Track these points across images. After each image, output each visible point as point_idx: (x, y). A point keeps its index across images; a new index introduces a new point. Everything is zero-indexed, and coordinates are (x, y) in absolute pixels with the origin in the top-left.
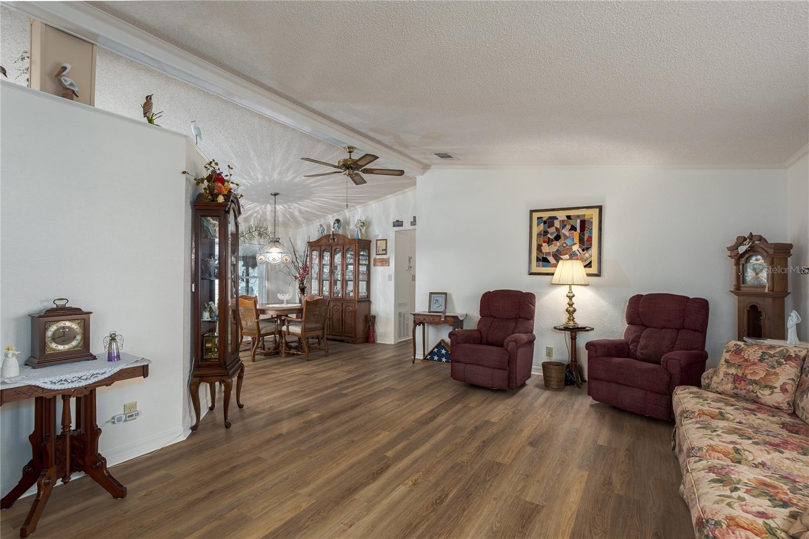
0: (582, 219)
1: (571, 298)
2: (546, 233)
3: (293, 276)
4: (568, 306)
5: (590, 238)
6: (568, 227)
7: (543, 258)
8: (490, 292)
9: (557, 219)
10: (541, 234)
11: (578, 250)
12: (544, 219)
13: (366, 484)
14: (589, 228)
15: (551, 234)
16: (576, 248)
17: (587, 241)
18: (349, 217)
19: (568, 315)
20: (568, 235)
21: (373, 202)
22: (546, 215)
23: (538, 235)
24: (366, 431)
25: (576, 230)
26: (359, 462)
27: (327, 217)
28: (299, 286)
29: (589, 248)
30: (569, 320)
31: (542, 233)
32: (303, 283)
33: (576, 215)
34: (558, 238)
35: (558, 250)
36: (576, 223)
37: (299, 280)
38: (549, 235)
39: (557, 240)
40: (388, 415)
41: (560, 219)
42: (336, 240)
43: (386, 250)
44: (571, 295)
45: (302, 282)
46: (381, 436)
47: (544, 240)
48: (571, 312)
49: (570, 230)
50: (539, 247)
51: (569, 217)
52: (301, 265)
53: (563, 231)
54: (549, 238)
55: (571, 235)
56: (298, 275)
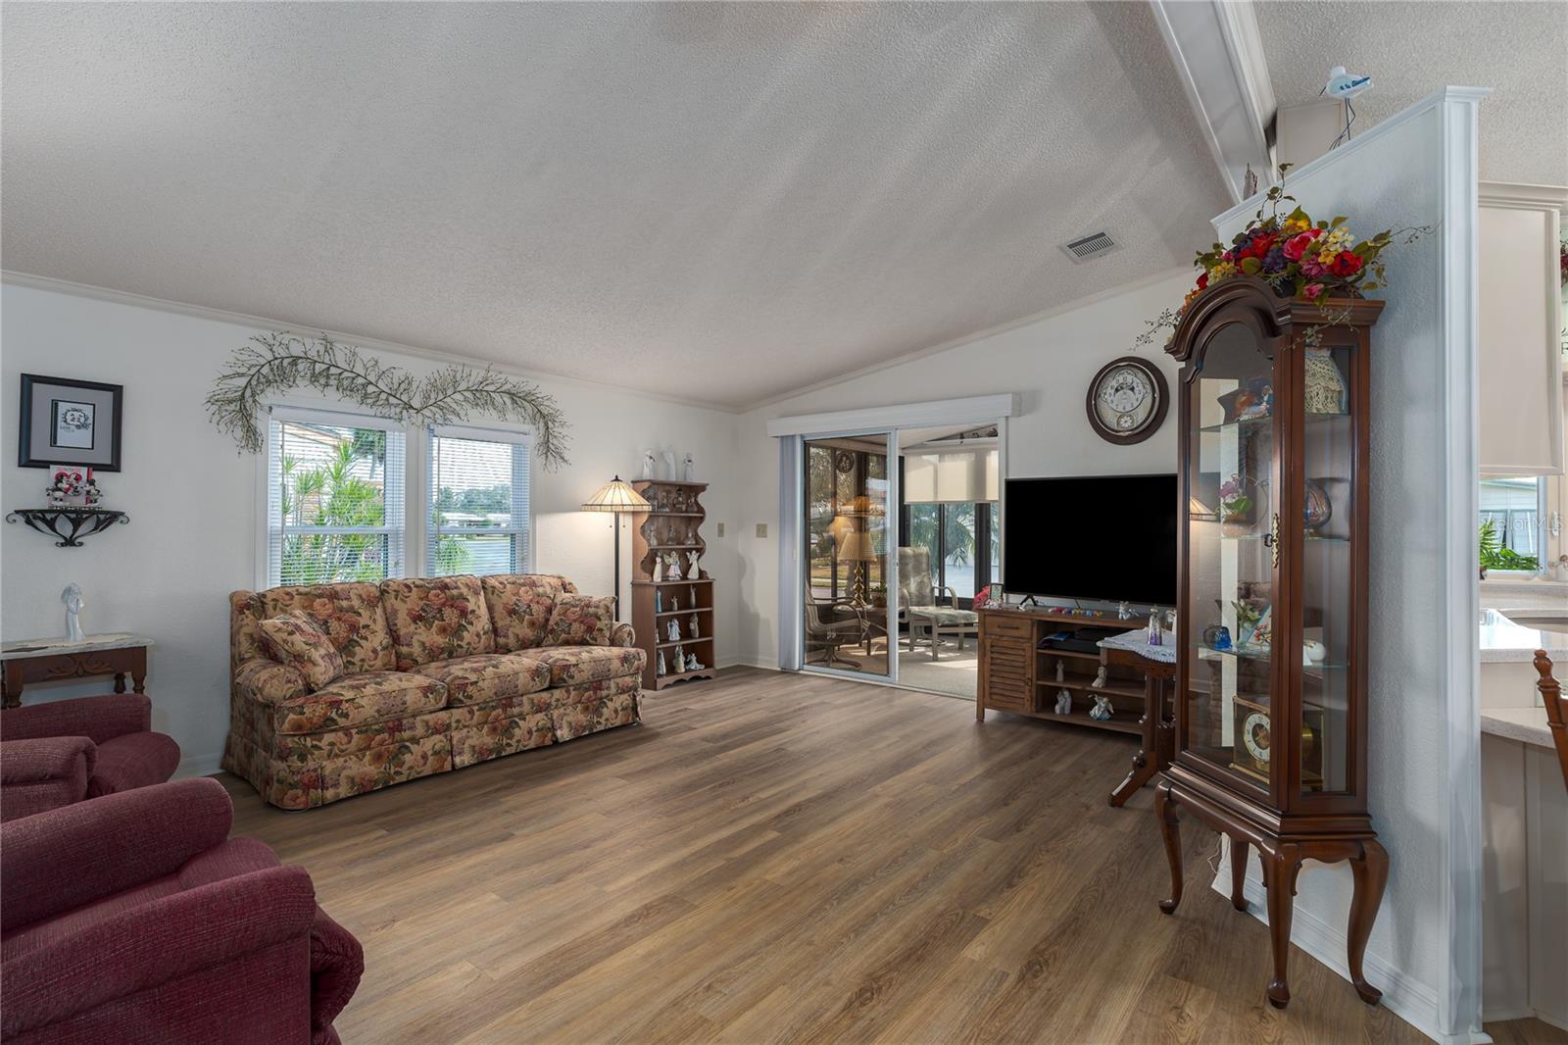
13: (810, 800)
24: (817, 885)
26: (824, 825)
40: (758, 938)
46: (784, 869)
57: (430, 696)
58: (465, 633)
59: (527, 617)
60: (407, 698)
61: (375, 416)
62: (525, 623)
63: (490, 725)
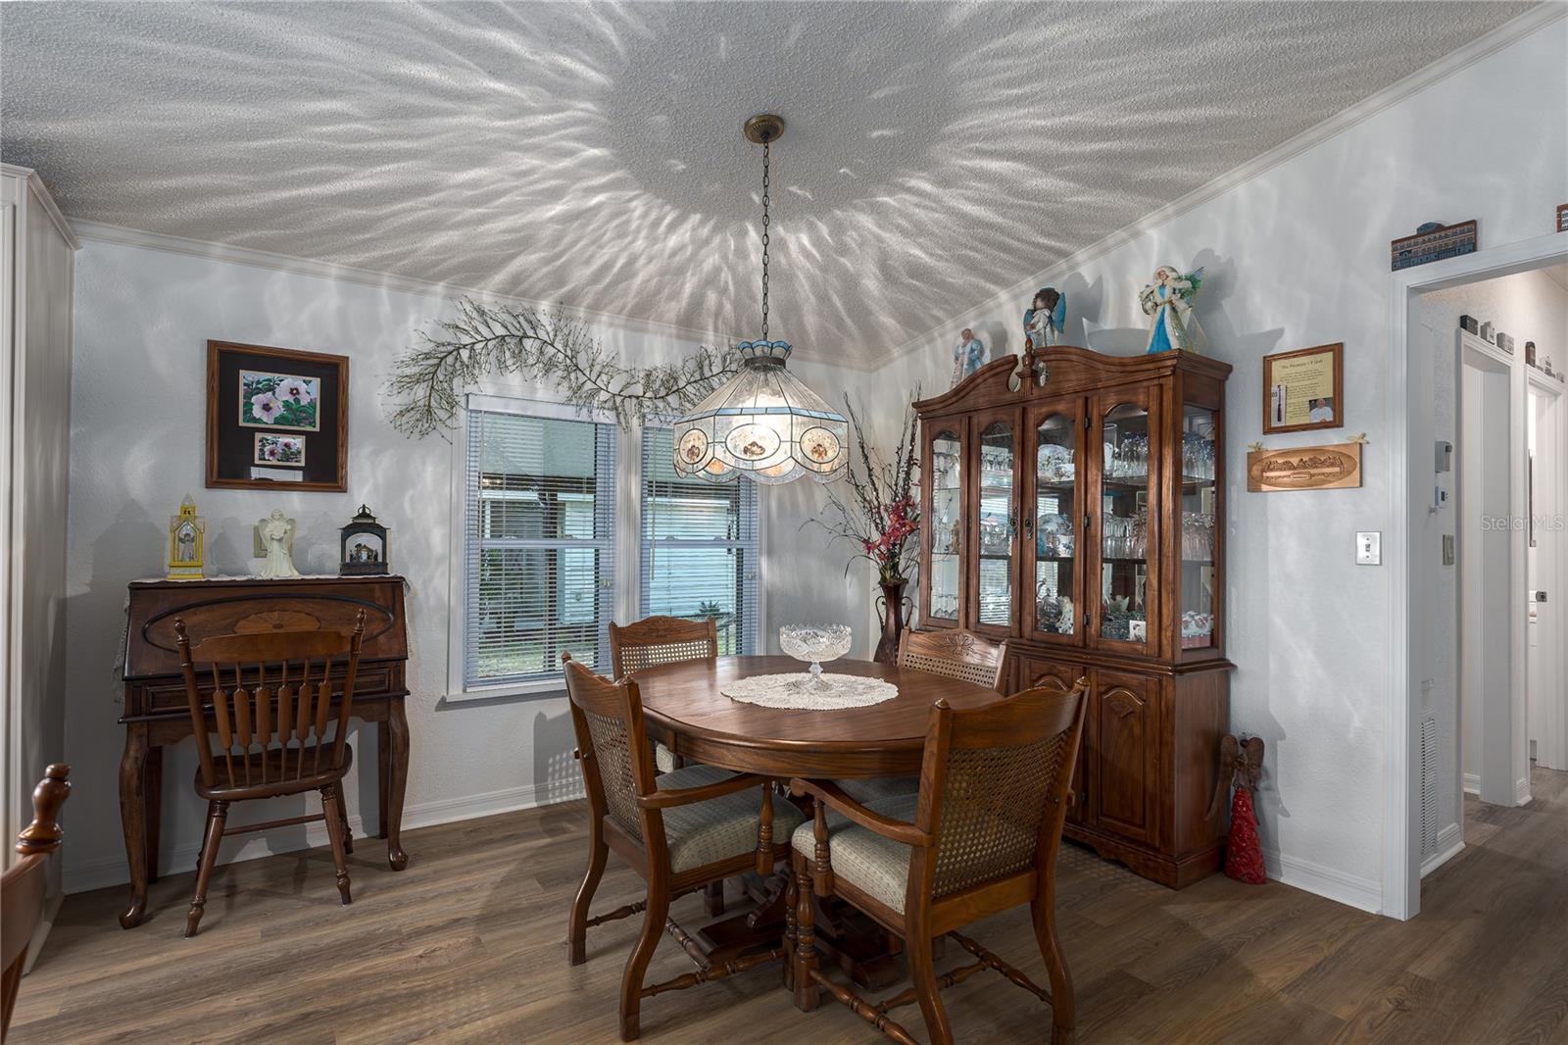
3: (860, 538)
18: (1099, 281)
21: (1239, 173)
27: (990, 303)
28: (879, 577)
32: (895, 567)
37: (881, 556)
42: (1042, 380)
43: (1336, 402)
45: (890, 561)
52: (886, 498)
56: (876, 537)
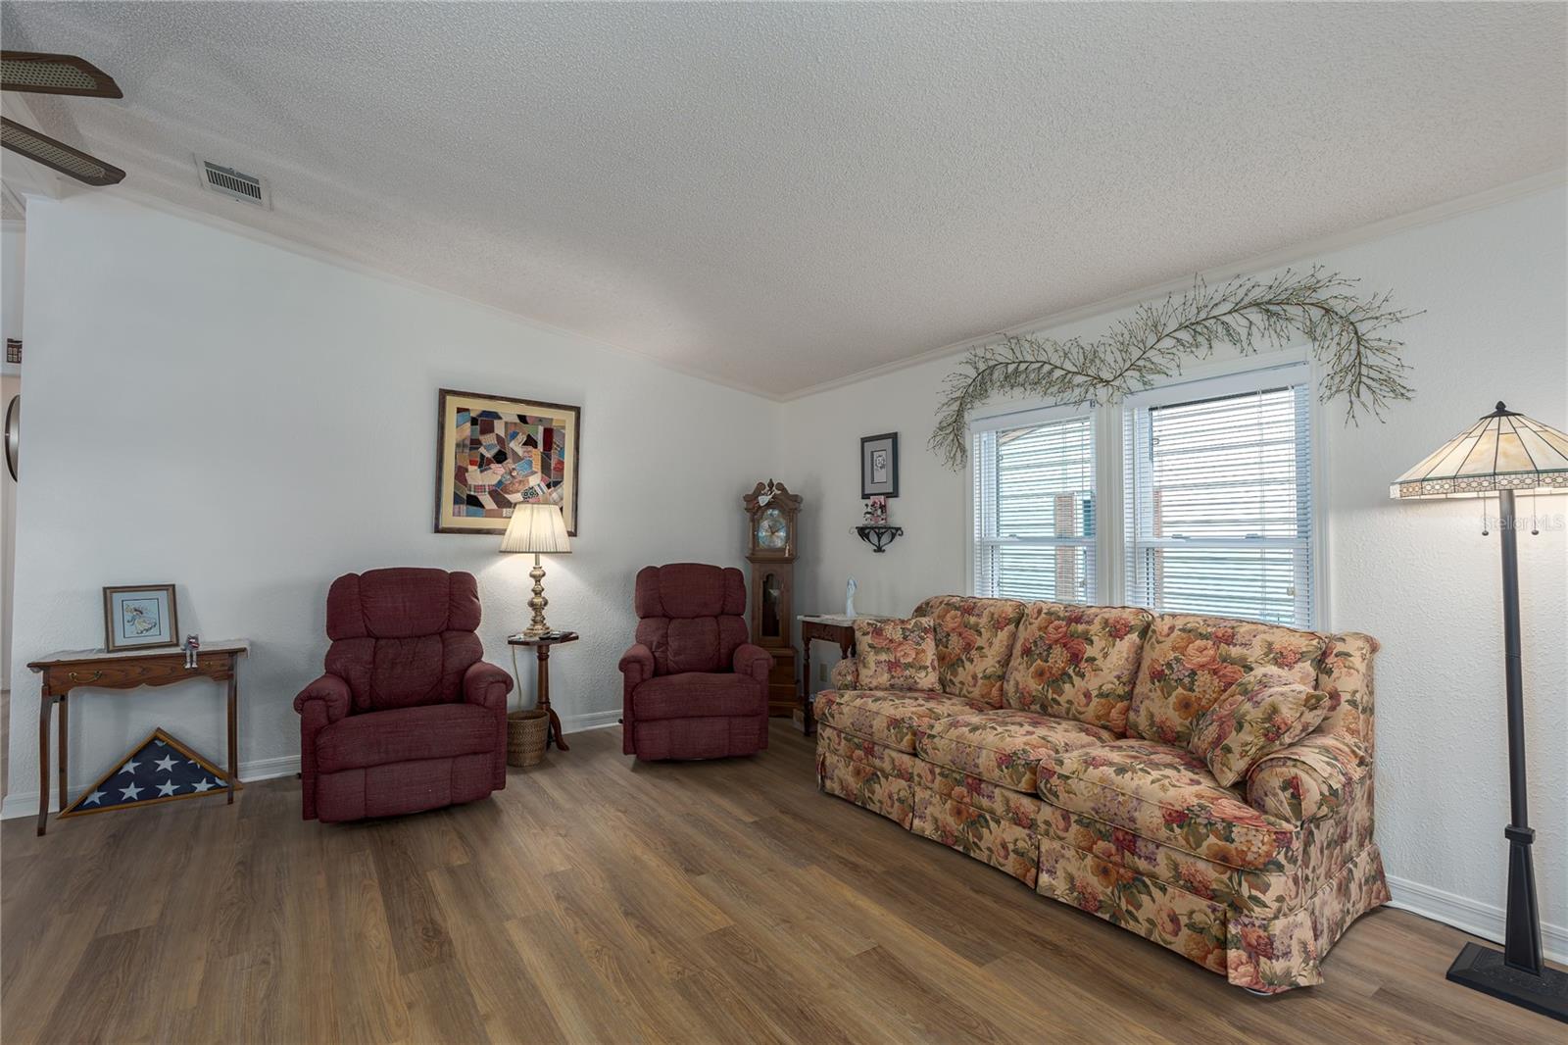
0: (548, 426)
1: (537, 579)
2: (475, 443)
4: (533, 595)
5: (561, 463)
6: (522, 438)
7: (469, 496)
8: (351, 576)
9: (500, 418)
10: (464, 446)
11: (539, 485)
12: (473, 414)
14: (558, 446)
15: (488, 448)
16: (535, 480)
17: (555, 468)
19: (533, 613)
20: (520, 453)
22: (477, 406)
23: (458, 445)
25: (536, 447)
29: (560, 482)
30: (535, 622)
31: (468, 442)
33: (537, 417)
34: (500, 457)
35: (500, 482)
36: (537, 433)
38: (482, 450)
39: (499, 462)
41: (505, 419)
44: (537, 573)
47: (472, 459)
48: (537, 608)
49: (524, 444)
50: (460, 474)
51: (523, 419)
53: (512, 445)
54: (482, 456)
55: (526, 454)
57: (892, 731)
58: (1067, 687)
59: (1180, 690)
60: (875, 723)
61: (1056, 405)
62: (1172, 699)
63: (955, 803)
